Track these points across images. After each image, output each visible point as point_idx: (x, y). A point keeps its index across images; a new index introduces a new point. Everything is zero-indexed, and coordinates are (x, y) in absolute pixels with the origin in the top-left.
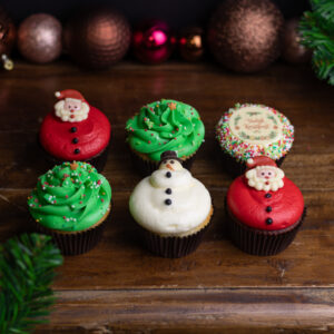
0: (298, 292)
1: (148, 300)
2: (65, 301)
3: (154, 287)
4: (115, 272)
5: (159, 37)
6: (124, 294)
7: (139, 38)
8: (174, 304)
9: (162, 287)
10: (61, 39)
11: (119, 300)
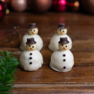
1: (63, 88)
2: (25, 88)
3: (65, 83)
4: (48, 77)
6: (52, 86)
8: (75, 90)
9: (69, 83)
11: (50, 88)
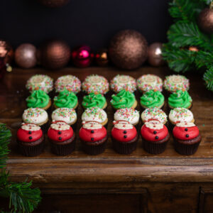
0: (137, 159)
3: (66, 157)
5: (85, 53)
7: (74, 54)
8: (74, 164)
9: (70, 157)
10: (36, 55)
